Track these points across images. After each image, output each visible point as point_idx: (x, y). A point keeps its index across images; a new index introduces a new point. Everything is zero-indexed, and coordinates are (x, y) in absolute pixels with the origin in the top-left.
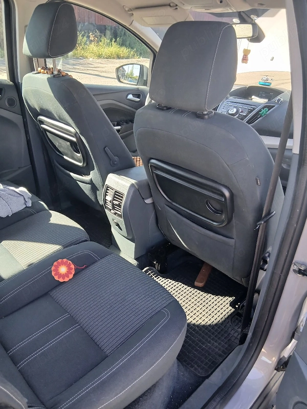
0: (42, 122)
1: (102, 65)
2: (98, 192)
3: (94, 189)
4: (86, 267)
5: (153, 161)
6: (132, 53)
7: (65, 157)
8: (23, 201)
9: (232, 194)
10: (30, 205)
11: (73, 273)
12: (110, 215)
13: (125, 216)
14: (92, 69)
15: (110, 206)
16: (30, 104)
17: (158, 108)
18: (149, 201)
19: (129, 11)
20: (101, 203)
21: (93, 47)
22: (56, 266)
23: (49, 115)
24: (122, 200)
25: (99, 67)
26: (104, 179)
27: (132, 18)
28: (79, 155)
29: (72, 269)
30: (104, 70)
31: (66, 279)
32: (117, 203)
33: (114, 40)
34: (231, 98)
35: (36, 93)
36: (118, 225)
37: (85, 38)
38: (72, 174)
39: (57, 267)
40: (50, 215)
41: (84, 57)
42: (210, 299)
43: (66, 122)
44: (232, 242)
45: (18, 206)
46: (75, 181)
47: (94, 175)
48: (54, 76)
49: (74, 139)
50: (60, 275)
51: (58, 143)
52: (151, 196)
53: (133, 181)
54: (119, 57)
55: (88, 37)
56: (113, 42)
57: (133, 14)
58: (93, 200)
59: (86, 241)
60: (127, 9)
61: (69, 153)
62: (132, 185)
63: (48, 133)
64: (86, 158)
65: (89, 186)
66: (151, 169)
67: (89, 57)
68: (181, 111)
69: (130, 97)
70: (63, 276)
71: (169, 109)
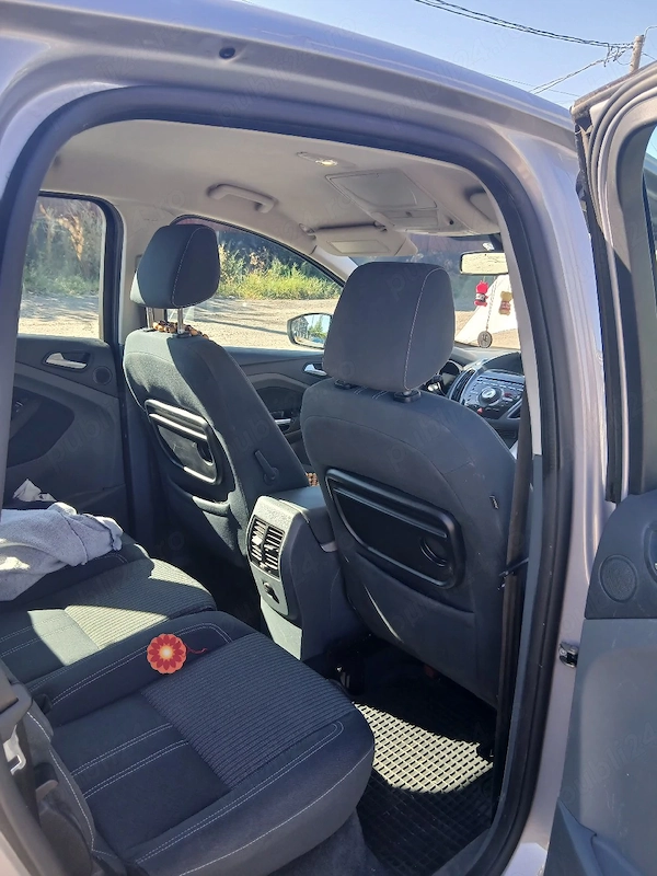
0: (152, 409)
1: (271, 311)
2: (239, 531)
3: (233, 525)
4: (207, 652)
5: (333, 472)
6: (329, 288)
7: (186, 469)
8: (108, 540)
9: (458, 526)
10: (119, 548)
11: (184, 659)
12: (259, 572)
13: (285, 574)
14: (251, 317)
15: (258, 554)
16: (135, 378)
17: (337, 387)
18: (329, 548)
19: (308, 232)
20: (245, 551)
21: (255, 278)
22: (154, 645)
23: (166, 397)
24: (278, 543)
25: (264, 314)
26: (251, 505)
27: (314, 243)
28: (209, 464)
29: (181, 652)
30: (274, 318)
31: (171, 670)
32: (271, 548)
33: (295, 265)
34: (488, 371)
35: (148, 362)
36: (271, 592)
37: (241, 262)
38: (195, 499)
39: (157, 647)
40: (152, 566)
41: (236, 296)
42: (443, 746)
43: (193, 408)
44: (469, 617)
45: (98, 546)
46: (199, 510)
47: (233, 500)
48: (179, 336)
49: (205, 437)
50: (161, 662)
51: (176, 444)
52: (333, 539)
53: (301, 510)
54: (304, 296)
55: (248, 260)
56: (294, 269)
57: (315, 237)
58: (230, 546)
59: (210, 609)
60: (305, 229)
61: (194, 461)
62: (299, 516)
63: (161, 428)
64: (222, 471)
65: (225, 519)
66: (330, 485)
67: (246, 296)
68: (371, 391)
69: (310, 368)
70: (167, 664)
71: (353, 387)
